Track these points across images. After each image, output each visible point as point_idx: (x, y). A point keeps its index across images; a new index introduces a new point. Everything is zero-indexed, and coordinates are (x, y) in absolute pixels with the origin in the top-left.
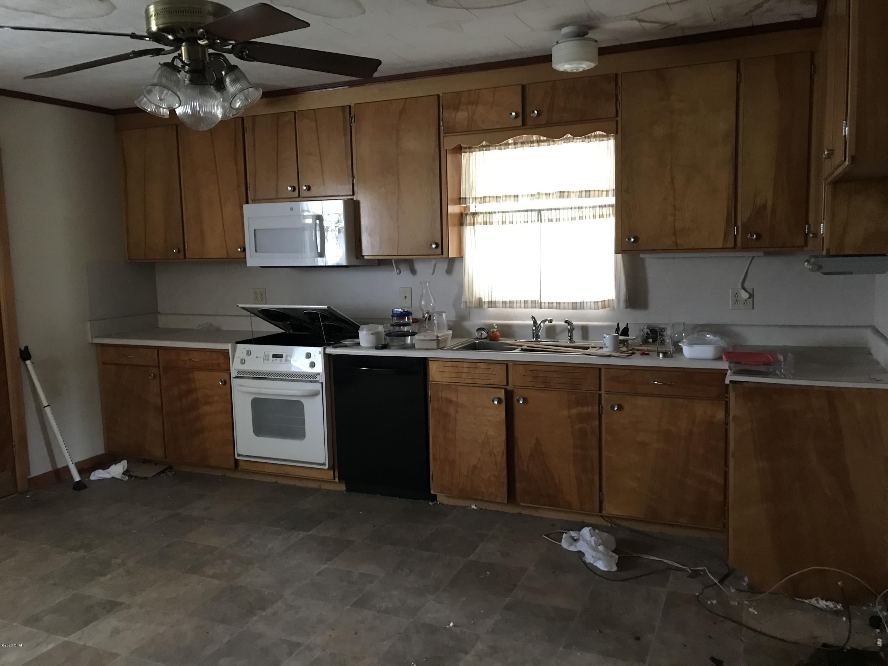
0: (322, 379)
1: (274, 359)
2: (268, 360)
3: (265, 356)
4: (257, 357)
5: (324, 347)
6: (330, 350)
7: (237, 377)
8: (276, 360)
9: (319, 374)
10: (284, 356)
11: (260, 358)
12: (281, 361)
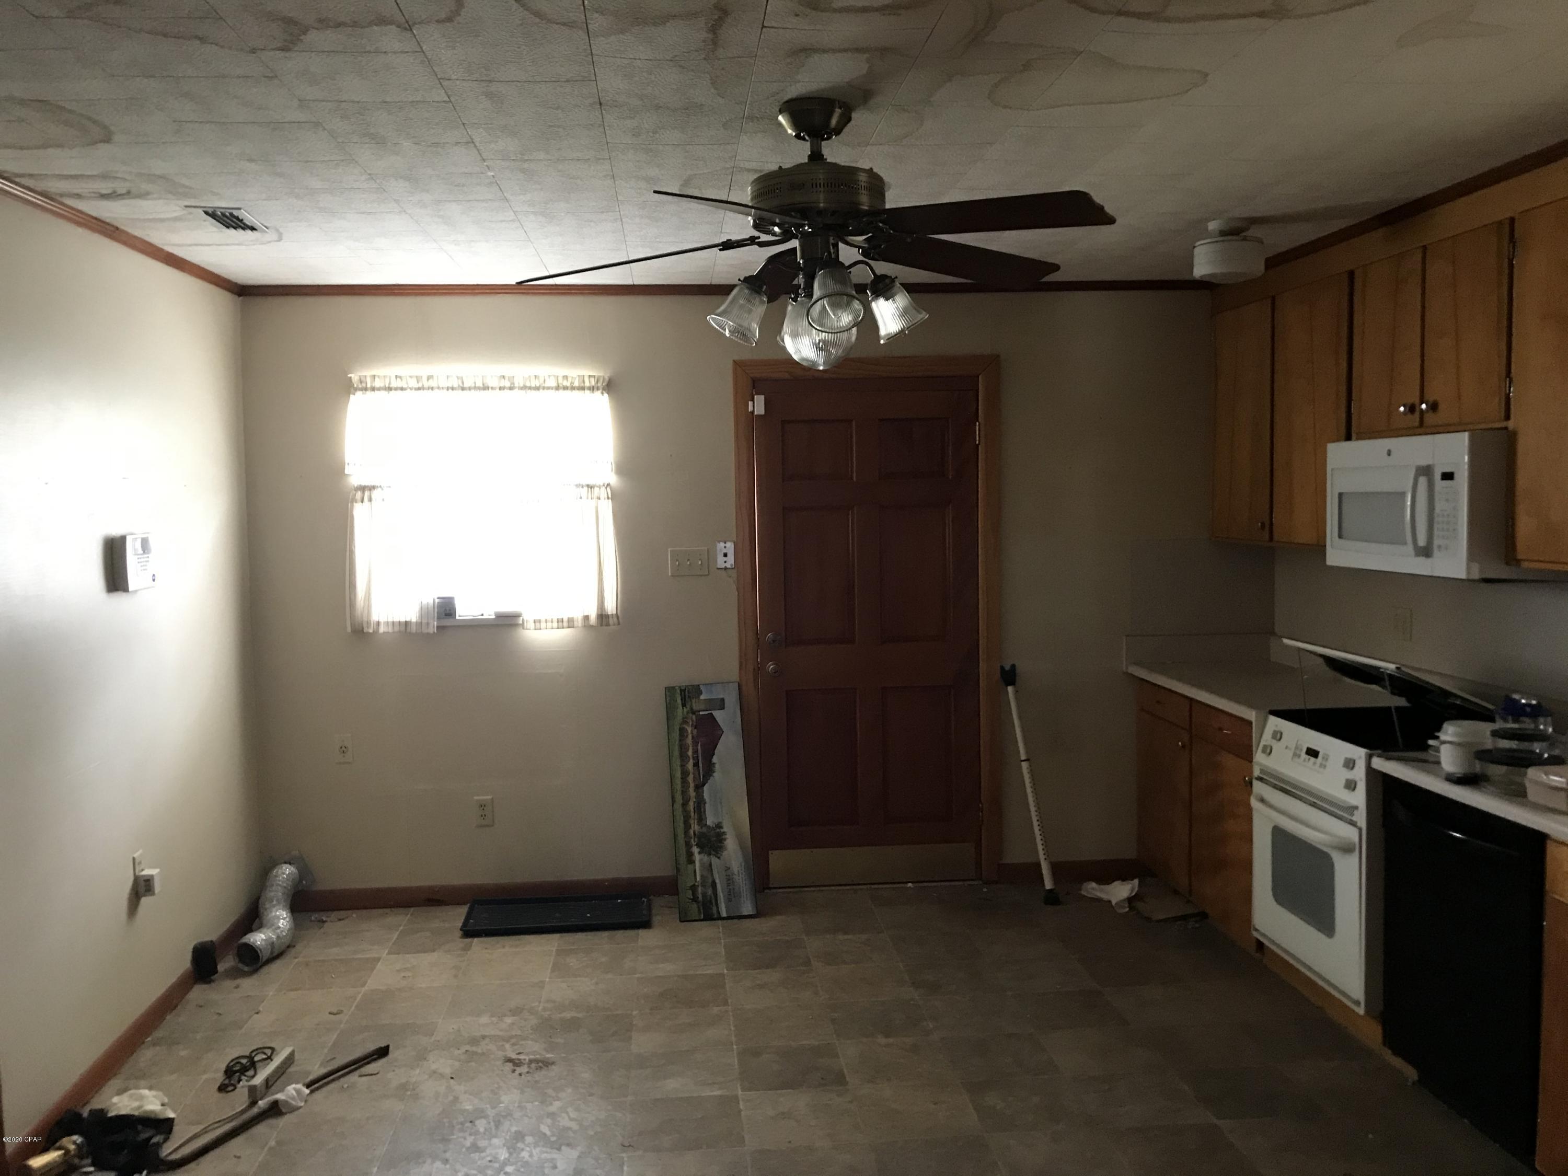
0: (1361, 818)
1: (1308, 757)
2: (1299, 756)
3: (1297, 748)
4: (1287, 748)
5: (1372, 752)
6: (1379, 763)
7: (1260, 779)
8: (1309, 759)
9: (1356, 808)
10: (1320, 756)
11: (1290, 749)
12: (1315, 763)
